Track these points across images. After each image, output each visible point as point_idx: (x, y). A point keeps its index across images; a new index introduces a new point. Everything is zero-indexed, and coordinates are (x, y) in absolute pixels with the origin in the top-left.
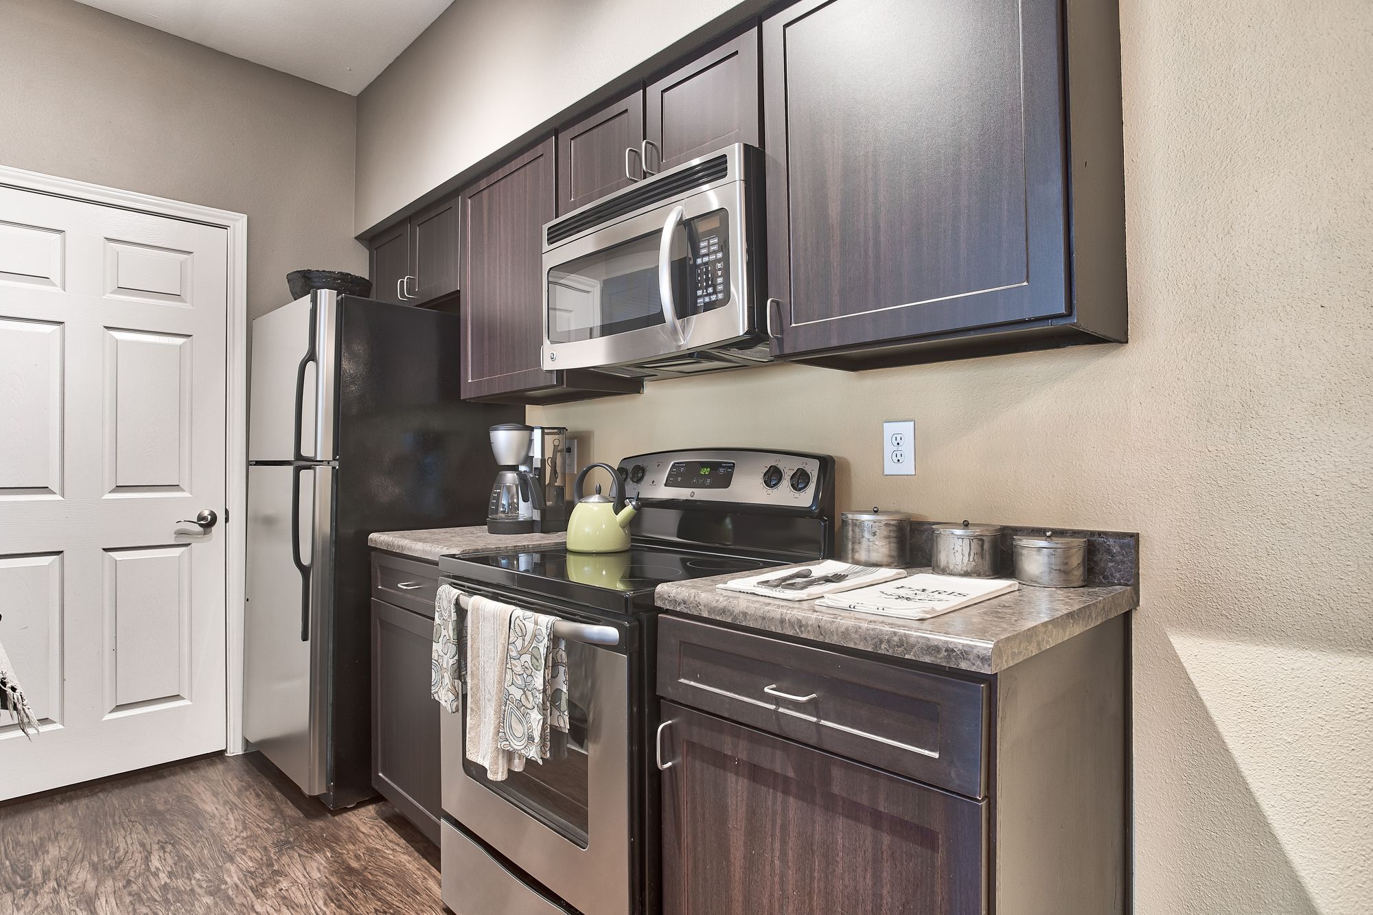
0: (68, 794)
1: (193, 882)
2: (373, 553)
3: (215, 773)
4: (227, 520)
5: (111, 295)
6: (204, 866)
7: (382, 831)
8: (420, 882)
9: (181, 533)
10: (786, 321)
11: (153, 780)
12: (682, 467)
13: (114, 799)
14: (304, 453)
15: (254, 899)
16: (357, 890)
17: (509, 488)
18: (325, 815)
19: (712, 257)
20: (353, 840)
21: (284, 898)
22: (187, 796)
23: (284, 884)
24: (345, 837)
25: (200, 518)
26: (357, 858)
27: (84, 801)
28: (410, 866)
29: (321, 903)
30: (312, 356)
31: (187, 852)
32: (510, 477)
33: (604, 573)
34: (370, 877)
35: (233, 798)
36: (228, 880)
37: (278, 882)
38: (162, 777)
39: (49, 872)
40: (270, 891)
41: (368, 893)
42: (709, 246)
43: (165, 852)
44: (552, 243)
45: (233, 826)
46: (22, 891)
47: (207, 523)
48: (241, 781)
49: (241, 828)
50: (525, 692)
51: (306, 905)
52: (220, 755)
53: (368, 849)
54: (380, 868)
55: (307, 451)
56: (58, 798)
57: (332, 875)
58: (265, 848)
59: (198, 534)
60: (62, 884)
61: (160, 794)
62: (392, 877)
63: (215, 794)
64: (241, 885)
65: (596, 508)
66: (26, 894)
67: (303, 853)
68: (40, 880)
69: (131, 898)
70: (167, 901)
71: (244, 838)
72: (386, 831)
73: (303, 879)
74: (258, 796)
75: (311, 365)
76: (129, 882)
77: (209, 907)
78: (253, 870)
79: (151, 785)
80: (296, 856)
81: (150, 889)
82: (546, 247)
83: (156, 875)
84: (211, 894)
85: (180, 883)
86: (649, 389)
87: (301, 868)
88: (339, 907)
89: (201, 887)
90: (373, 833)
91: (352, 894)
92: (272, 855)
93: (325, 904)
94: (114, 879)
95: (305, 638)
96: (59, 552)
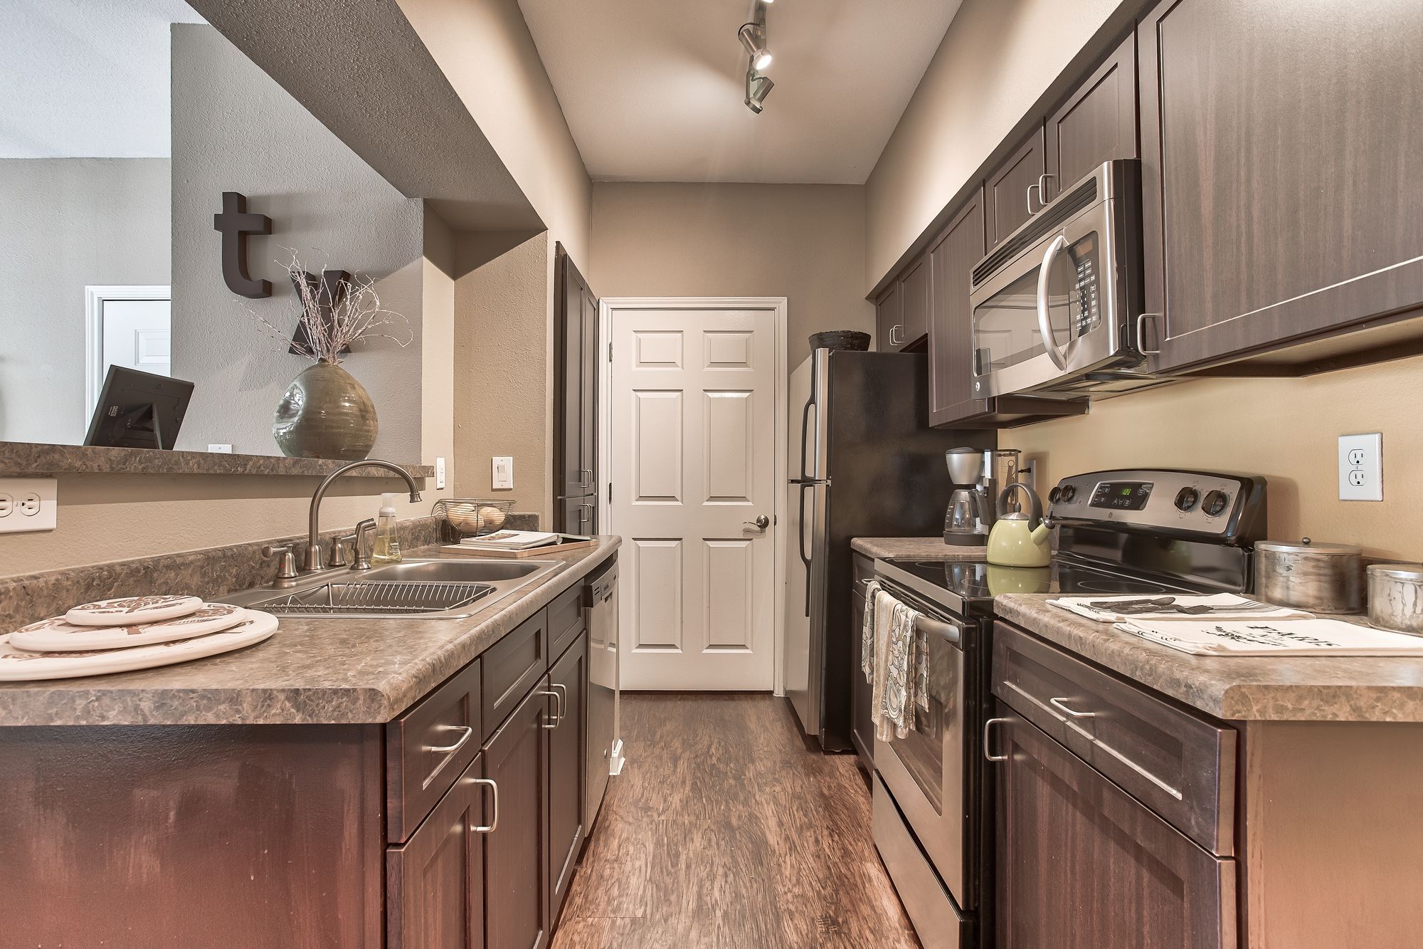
0: (685, 696)
1: (728, 768)
2: (854, 554)
3: (764, 705)
4: (775, 524)
5: (709, 368)
6: (737, 760)
7: (854, 775)
8: (865, 820)
9: (747, 531)
10: (1161, 335)
11: (728, 700)
12: (1107, 487)
13: (706, 706)
14: (807, 474)
15: (757, 790)
16: (820, 809)
17: (962, 505)
18: (820, 752)
19: (1087, 281)
20: (831, 775)
21: (775, 797)
22: (742, 715)
23: (778, 789)
24: (826, 771)
25: (759, 521)
26: (829, 788)
27: (690, 703)
28: (863, 806)
29: (795, 808)
30: (812, 400)
31: (731, 749)
32: (964, 495)
33: (1020, 586)
34: (832, 803)
35: (768, 724)
36: (747, 774)
37: (774, 786)
38: (733, 700)
39: (663, 737)
40: (768, 789)
41: (827, 814)
42: (1084, 271)
43: (720, 745)
44: (976, 285)
45: (761, 742)
46: (649, 743)
47: (763, 524)
48: (777, 715)
49: (765, 744)
50: (899, 673)
51: (785, 806)
52: (771, 693)
53: (838, 784)
54: (842, 800)
55: (809, 474)
56: (679, 697)
57: (809, 794)
58: (775, 762)
59: (757, 532)
60: (666, 746)
61: (730, 709)
62: (847, 809)
63: (758, 718)
64: (753, 780)
65: (1014, 525)
66: (649, 746)
67: (796, 773)
68: (658, 740)
69: (695, 765)
70: (711, 774)
71: (765, 751)
72: (856, 776)
73: (790, 790)
74: (783, 726)
75: (812, 406)
76: (697, 756)
77: (731, 786)
78: (763, 772)
79: (726, 703)
80: (791, 774)
81: (705, 764)
82: (973, 289)
83: (711, 757)
84: (735, 778)
85: (721, 766)
86: (1094, 409)
87: (791, 781)
88: (805, 816)
89: (731, 773)
90: (847, 775)
91: (816, 810)
92: (777, 768)
93: (797, 810)
94: (691, 752)
95: (807, 615)
96: (680, 539)
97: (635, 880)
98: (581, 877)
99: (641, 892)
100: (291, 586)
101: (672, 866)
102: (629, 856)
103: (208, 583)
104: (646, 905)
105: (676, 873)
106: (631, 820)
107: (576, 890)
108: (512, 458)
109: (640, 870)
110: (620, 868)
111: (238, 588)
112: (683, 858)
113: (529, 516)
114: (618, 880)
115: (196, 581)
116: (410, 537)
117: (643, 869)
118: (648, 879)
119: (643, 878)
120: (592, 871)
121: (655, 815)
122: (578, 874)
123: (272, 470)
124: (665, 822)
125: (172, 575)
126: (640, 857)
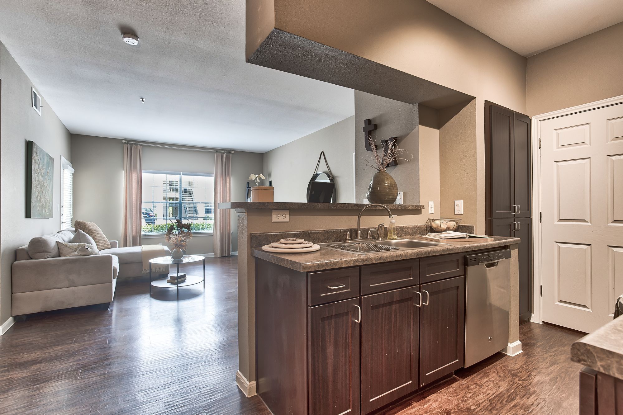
68: (552, 351)
96: (590, 245)
97: (483, 396)
98: (459, 383)
99: (481, 401)
100: (349, 242)
101: (506, 401)
102: (488, 387)
103: (326, 238)
104: (479, 407)
105: (506, 405)
106: (502, 375)
107: (453, 386)
108: (462, 201)
109: (488, 394)
110: (479, 389)
111: (335, 241)
112: (515, 402)
113: (469, 226)
114: (474, 392)
115: (322, 238)
116: (411, 232)
117: (490, 395)
118: (489, 399)
119: (487, 397)
120: (466, 383)
121: (517, 379)
122: (459, 381)
123: (346, 207)
124: (519, 384)
125: (315, 235)
126: (493, 390)
